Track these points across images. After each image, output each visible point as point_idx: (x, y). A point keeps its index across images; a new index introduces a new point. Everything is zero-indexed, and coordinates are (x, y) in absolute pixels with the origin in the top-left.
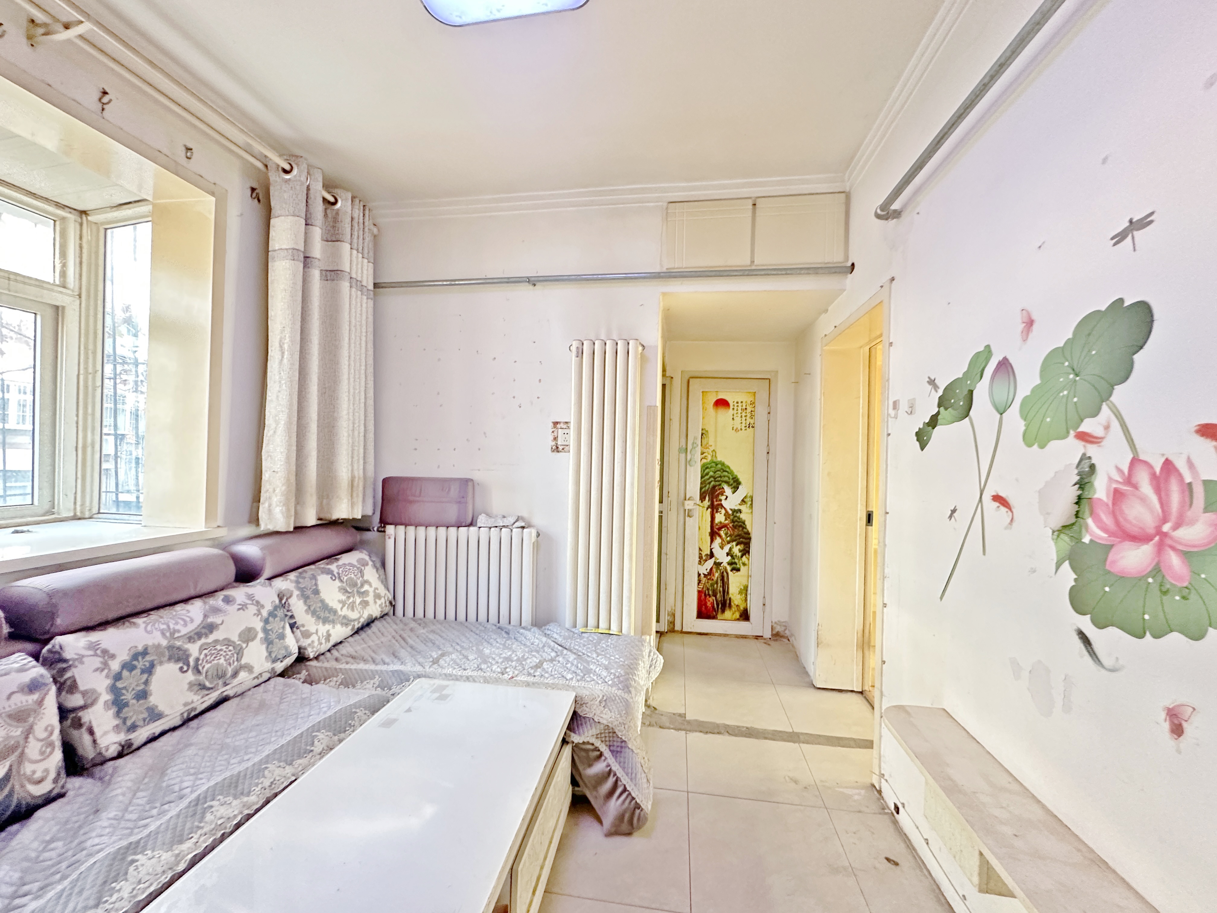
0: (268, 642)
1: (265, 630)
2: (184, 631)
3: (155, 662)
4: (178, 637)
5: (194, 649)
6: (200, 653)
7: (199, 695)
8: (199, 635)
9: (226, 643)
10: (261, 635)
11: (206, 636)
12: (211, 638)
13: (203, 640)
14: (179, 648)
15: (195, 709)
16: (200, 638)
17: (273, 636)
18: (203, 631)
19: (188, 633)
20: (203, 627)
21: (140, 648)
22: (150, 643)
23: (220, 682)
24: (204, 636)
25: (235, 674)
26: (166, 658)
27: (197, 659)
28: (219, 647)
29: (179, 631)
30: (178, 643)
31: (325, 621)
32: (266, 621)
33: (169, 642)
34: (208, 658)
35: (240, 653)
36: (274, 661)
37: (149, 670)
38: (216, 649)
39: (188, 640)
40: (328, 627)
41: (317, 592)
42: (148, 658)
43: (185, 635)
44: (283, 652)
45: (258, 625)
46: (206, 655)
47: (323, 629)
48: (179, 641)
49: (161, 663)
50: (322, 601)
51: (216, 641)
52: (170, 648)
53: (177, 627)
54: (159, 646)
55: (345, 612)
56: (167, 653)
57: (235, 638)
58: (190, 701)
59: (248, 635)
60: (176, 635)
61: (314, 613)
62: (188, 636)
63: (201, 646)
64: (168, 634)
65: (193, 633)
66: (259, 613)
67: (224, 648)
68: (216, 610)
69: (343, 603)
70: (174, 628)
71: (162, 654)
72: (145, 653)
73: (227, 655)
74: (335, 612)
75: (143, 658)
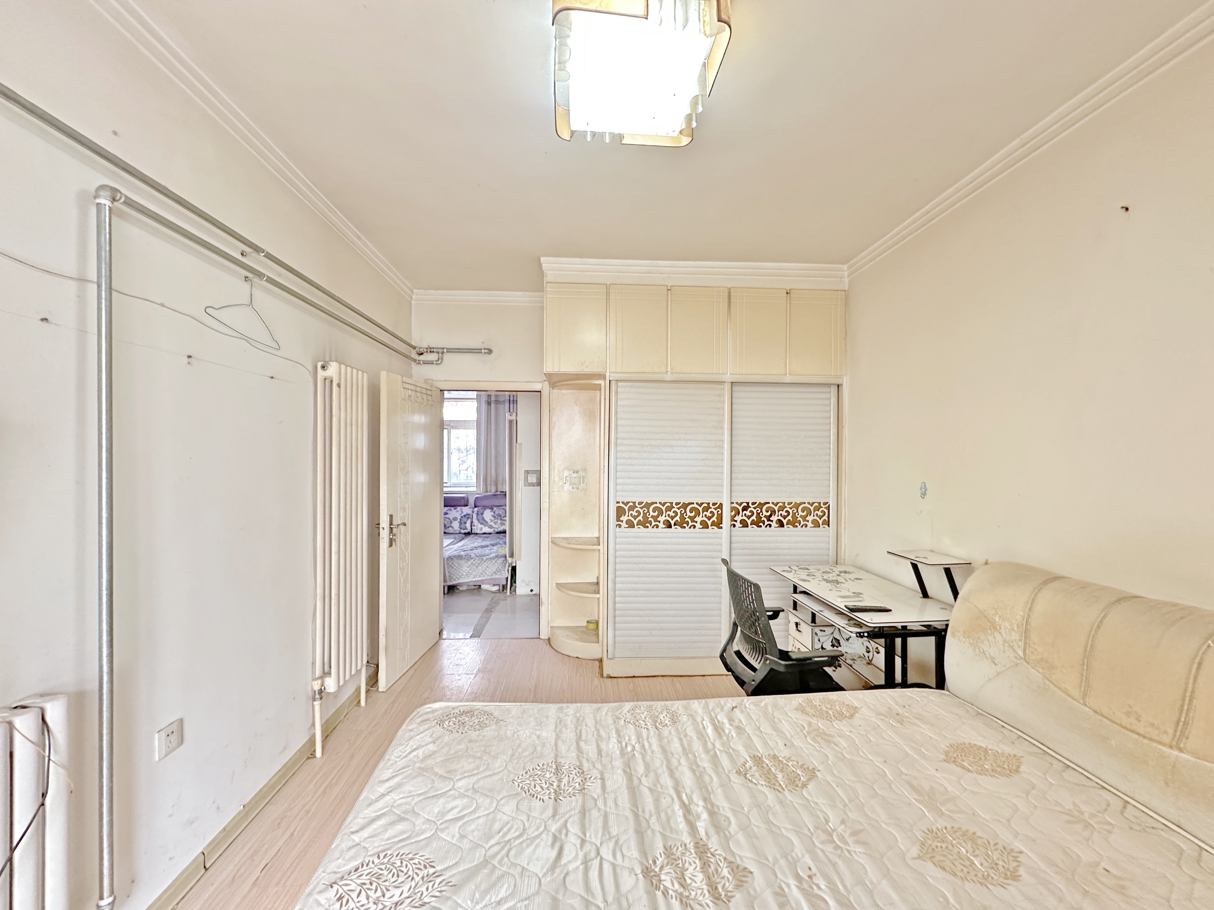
0: (460, 523)
1: (461, 520)
10: (459, 520)
17: (462, 522)
25: (448, 527)
31: (482, 524)
32: (462, 517)
35: (451, 522)
36: (461, 529)
40: (482, 526)
41: (482, 514)
44: (464, 528)
45: (459, 517)
47: (480, 526)
50: (483, 517)
55: (492, 524)
57: (451, 519)
59: (455, 519)
61: (478, 520)
66: (461, 514)
69: (492, 521)
74: (487, 522)
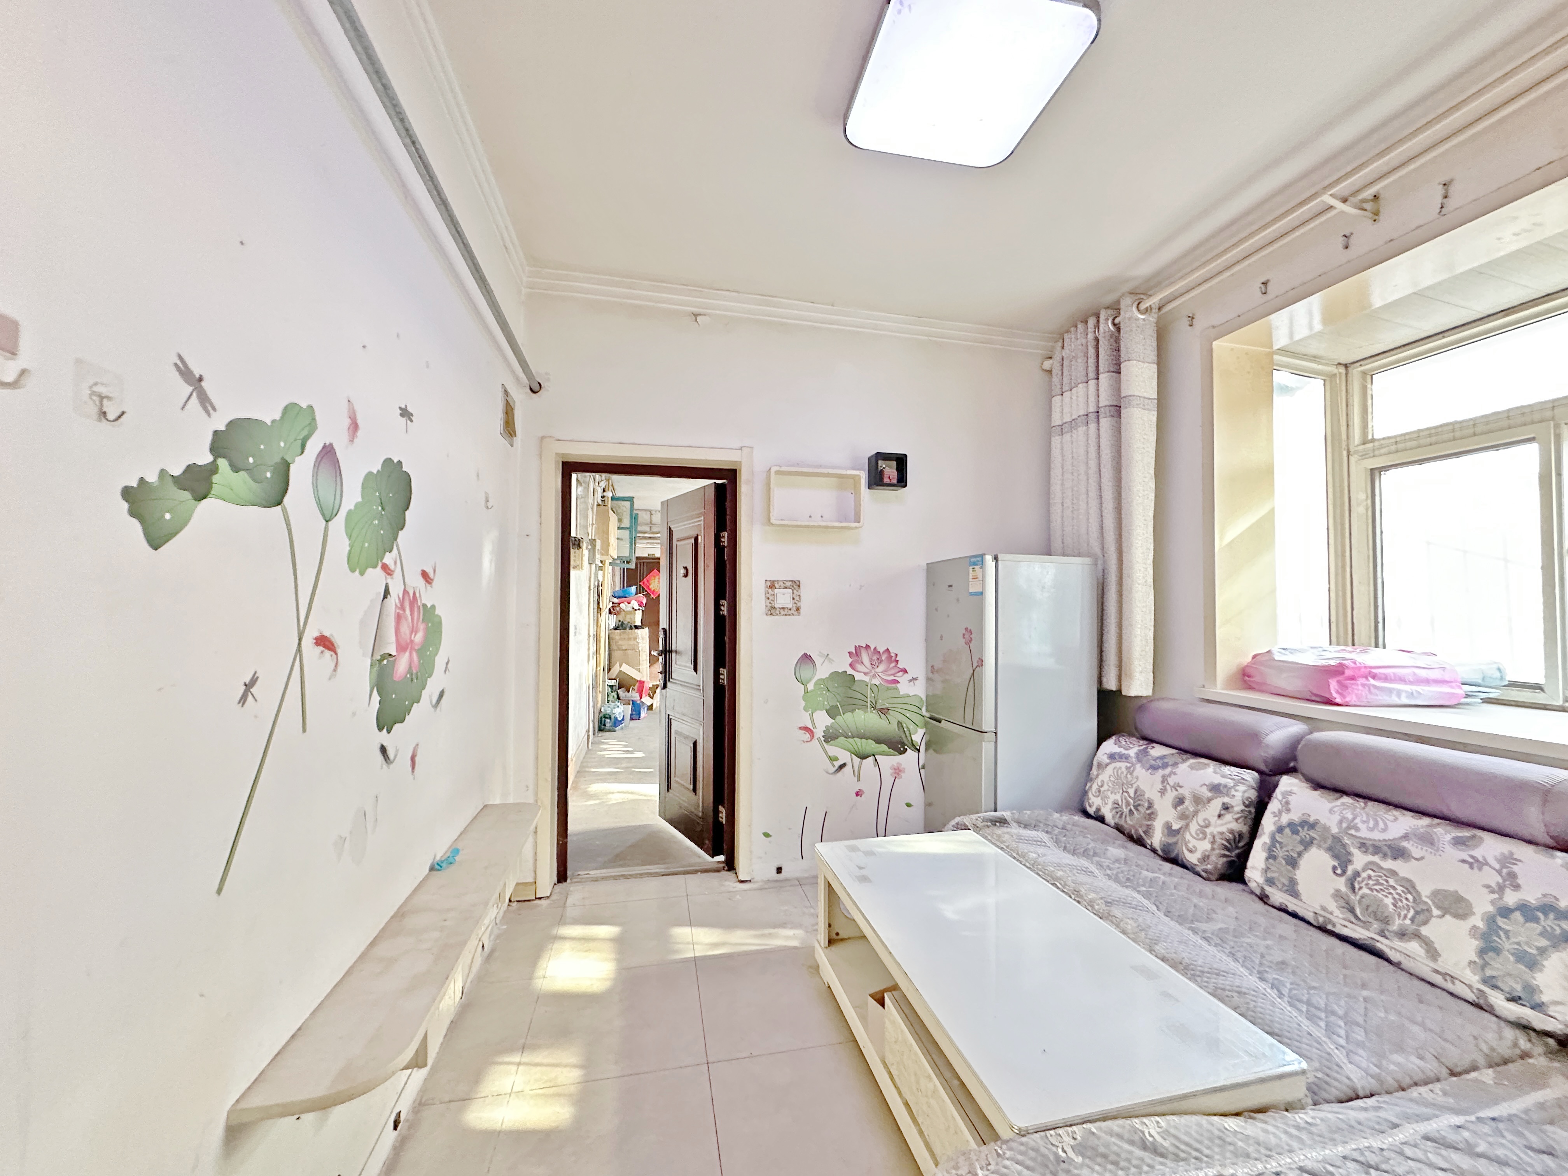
1: (1491, 923)
2: (1364, 833)
3: (1315, 842)
4: (1352, 835)
5: (1359, 859)
6: (1364, 870)
7: (1342, 913)
8: (1376, 849)
9: (1408, 885)
10: (1477, 922)
11: (1385, 856)
12: (1388, 864)
13: (1376, 859)
14: (1344, 846)
15: (1334, 925)
16: (1375, 853)
18: (1385, 849)
19: (1365, 839)
20: (1390, 847)
21: (1312, 819)
22: (1323, 821)
23: (1376, 926)
24: (1381, 855)
25: (1402, 935)
26: (1326, 845)
27: (1357, 874)
28: (1392, 882)
29: (1357, 829)
30: (1346, 841)
33: (1339, 833)
34: (1371, 882)
35: (1423, 914)
36: (1487, 983)
37: (1307, 844)
38: (1387, 881)
39: (1359, 845)
42: (1312, 833)
43: (1362, 838)
45: (1482, 906)
46: (1370, 877)
48: (1349, 839)
49: (1319, 847)
51: (1394, 873)
52: (1337, 839)
53: (1360, 825)
54: (1326, 829)
56: (1329, 842)
57: (1425, 891)
58: (1330, 909)
59: (1450, 904)
60: (1352, 832)
62: (1362, 841)
63: (1371, 863)
64: (1344, 825)
65: (1371, 843)
66: (1497, 890)
67: (1400, 889)
68: (1427, 840)
70: (1357, 824)
71: (1325, 840)
72: (1312, 826)
73: (1401, 901)
75: (1308, 830)
